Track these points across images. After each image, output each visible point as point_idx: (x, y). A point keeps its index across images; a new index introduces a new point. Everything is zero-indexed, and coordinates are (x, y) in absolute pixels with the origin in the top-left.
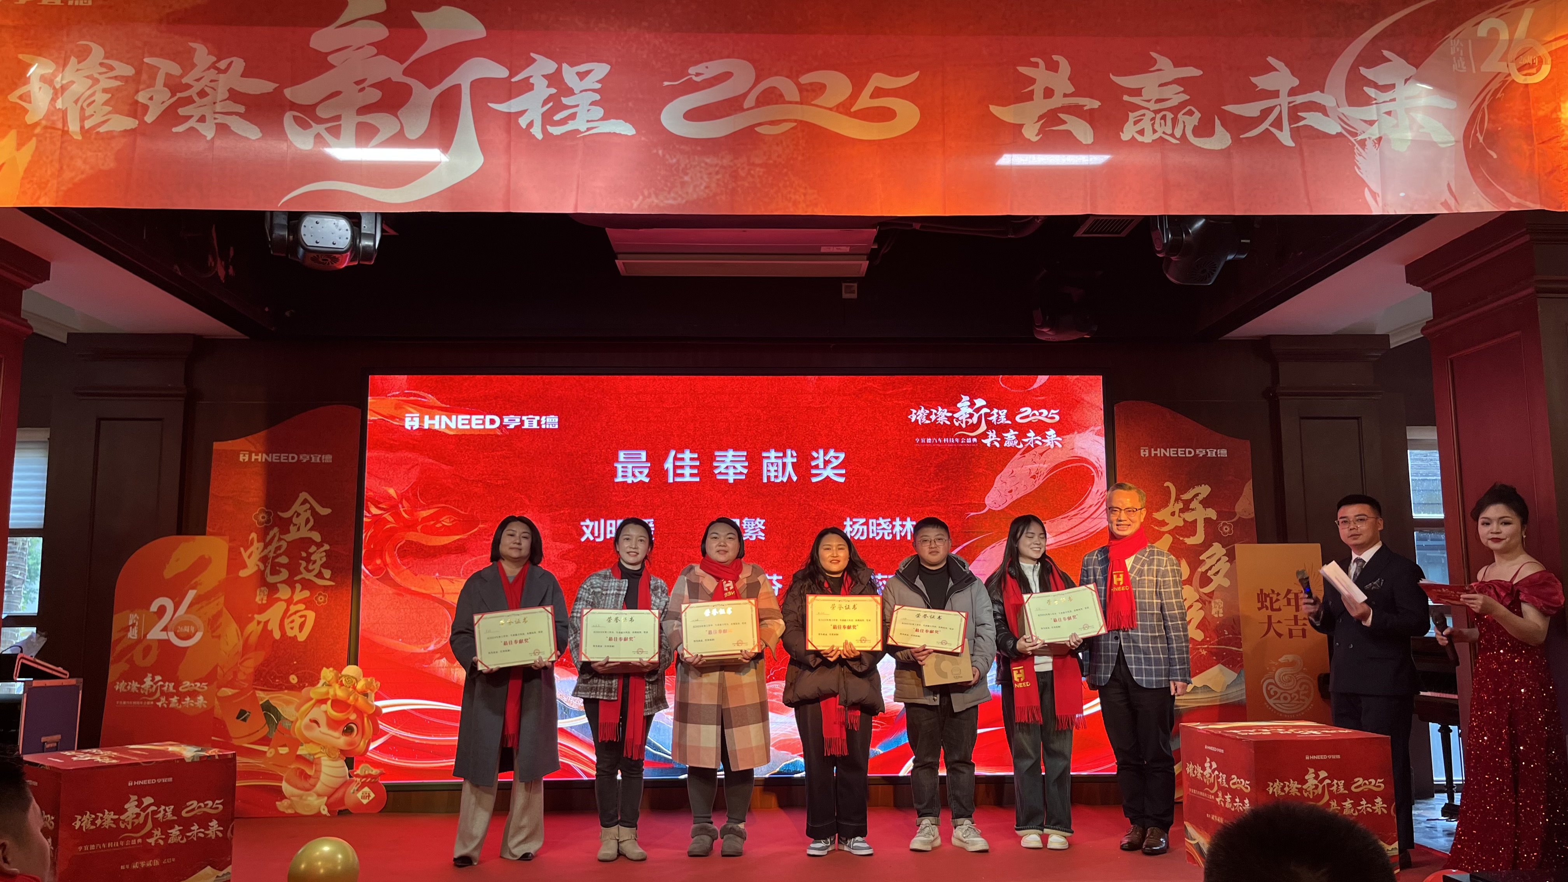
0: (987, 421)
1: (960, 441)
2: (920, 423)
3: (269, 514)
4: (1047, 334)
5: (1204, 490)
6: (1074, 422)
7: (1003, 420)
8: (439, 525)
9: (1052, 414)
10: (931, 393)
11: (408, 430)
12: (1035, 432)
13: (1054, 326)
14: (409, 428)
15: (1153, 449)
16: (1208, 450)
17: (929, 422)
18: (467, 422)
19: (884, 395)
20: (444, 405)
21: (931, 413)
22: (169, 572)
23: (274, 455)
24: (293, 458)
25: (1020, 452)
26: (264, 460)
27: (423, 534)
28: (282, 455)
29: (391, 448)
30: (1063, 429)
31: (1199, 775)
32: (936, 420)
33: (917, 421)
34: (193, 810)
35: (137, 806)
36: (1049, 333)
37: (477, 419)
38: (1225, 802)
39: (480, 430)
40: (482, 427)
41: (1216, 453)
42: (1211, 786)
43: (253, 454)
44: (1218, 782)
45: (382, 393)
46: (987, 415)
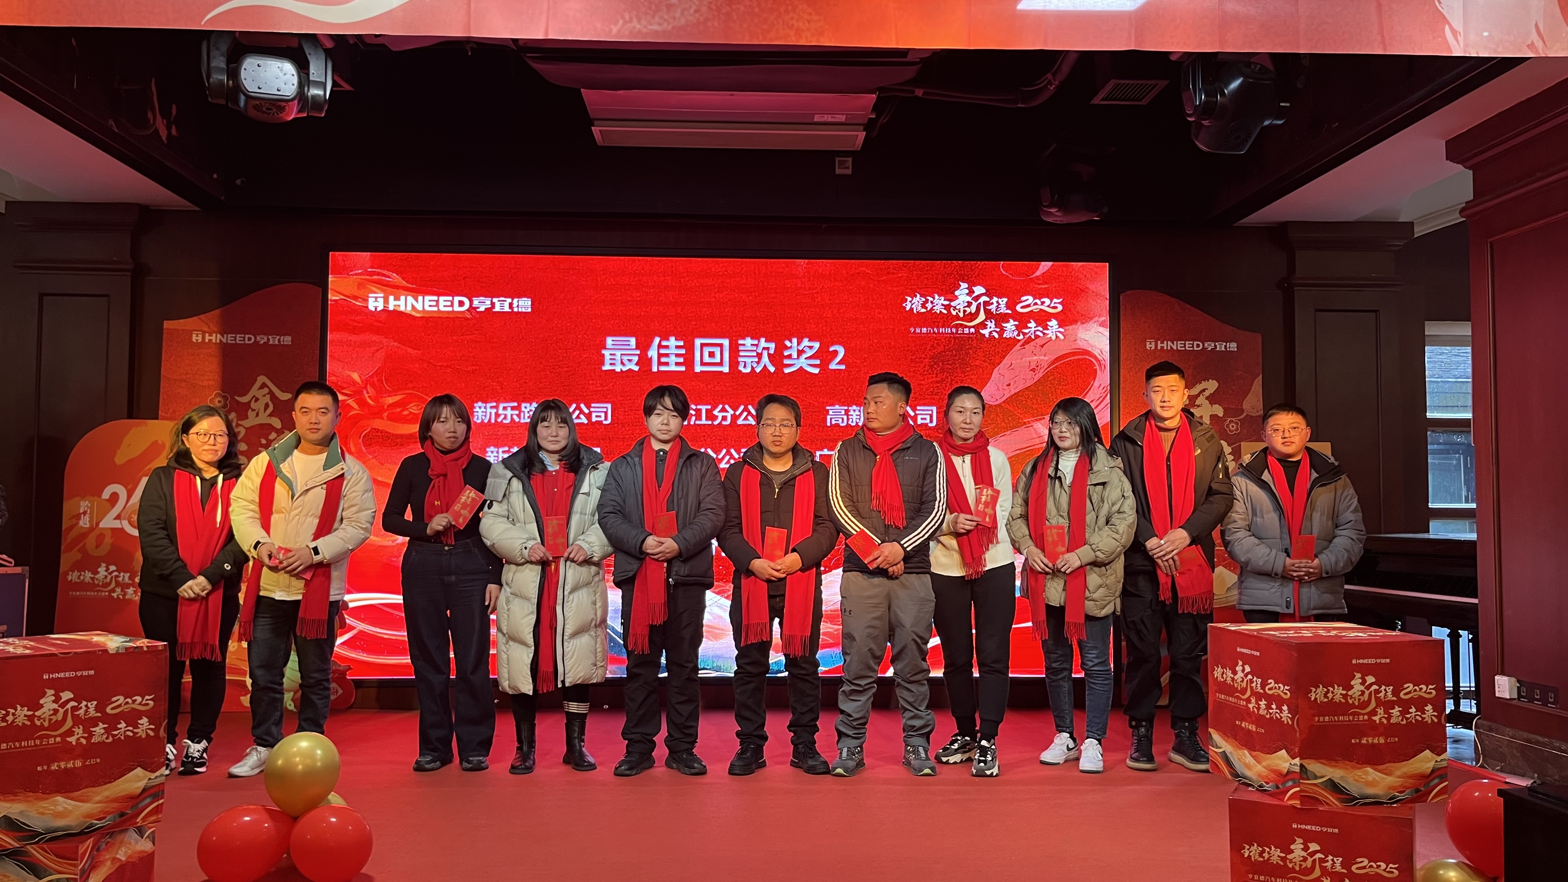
0: (985, 310)
1: (957, 331)
2: (915, 312)
3: (225, 398)
4: (1054, 216)
5: (1211, 386)
6: (1078, 312)
7: (1003, 310)
8: (406, 413)
9: (1055, 303)
10: (928, 280)
11: (371, 311)
12: (1036, 322)
13: (1063, 206)
14: (373, 309)
15: (1159, 342)
16: (1217, 344)
17: (925, 310)
18: (434, 303)
19: (878, 281)
20: (410, 286)
21: (927, 301)
22: (120, 458)
23: (229, 335)
24: (250, 339)
25: (1020, 343)
26: (218, 341)
27: (389, 422)
28: (238, 336)
29: (354, 331)
30: (1065, 319)
31: (1229, 679)
32: (932, 309)
33: (912, 309)
34: (120, 706)
35: (54, 702)
36: (1056, 213)
37: (445, 301)
38: (1259, 709)
39: (448, 312)
40: (450, 309)
41: (1226, 346)
42: (1243, 692)
43: (207, 335)
44: (1252, 688)
45: (343, 271)
46: (986, 303)
